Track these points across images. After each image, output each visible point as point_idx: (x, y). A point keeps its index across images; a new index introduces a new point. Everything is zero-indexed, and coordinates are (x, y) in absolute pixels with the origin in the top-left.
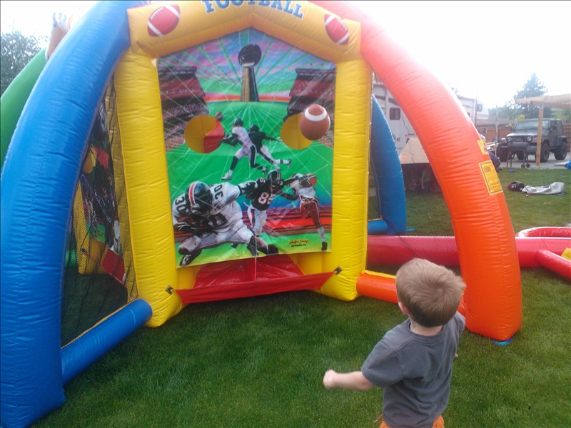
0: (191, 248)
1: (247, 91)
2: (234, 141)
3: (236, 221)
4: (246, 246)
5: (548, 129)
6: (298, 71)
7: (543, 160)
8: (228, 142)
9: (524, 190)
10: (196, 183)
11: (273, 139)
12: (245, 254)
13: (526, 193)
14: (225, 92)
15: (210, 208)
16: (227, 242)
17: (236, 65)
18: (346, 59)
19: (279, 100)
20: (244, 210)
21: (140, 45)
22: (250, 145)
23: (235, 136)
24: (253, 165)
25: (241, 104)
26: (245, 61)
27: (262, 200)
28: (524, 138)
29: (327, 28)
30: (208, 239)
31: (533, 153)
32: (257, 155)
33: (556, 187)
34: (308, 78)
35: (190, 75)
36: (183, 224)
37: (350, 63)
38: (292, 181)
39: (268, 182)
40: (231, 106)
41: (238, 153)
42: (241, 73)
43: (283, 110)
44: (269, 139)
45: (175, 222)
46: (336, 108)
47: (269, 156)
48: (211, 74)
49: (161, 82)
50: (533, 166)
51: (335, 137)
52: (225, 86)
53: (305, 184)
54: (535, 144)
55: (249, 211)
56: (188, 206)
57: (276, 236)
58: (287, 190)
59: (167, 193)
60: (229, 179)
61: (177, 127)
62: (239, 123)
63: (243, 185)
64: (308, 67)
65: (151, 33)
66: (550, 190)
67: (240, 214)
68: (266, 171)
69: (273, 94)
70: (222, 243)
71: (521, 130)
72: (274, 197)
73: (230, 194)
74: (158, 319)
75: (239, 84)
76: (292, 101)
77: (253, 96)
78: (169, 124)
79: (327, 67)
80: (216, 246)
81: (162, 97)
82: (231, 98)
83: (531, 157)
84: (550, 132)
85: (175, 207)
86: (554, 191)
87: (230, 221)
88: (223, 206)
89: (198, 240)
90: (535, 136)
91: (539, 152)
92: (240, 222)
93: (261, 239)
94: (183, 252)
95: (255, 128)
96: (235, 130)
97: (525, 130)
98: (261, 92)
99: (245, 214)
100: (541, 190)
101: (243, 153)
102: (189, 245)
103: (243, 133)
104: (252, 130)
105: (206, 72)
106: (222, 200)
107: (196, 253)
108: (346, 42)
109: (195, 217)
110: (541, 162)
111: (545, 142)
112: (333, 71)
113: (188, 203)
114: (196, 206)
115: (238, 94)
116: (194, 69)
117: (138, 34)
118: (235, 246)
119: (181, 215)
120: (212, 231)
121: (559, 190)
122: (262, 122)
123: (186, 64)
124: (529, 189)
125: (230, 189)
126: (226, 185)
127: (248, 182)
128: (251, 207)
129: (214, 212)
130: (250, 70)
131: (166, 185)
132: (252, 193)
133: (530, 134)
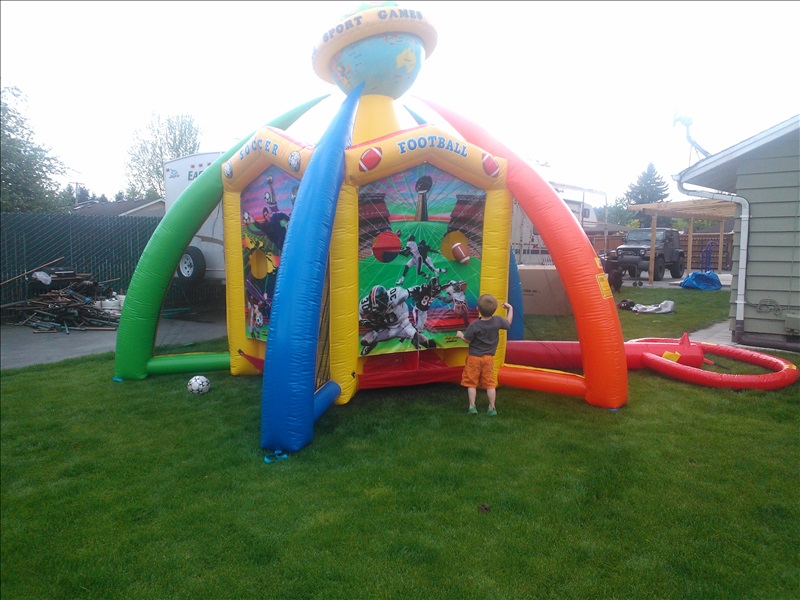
0: (370, 341)
1: (420, 214)
2: (407, 253)
3: (404, 319)
4: (410, 341)
5: (663, 241)
6: (458, 196)
7: (657, 278)
8: (403, 253)
9: (634, 309)
10: (377, 287)
11: (435, 252)
12: (410, 348)
13: (636, 311)
14: (404, 214)
15: (386, 308)
16: (396, 337)
17: (414, 192)
18: (495, 188)
19: (442, 220)
20: (410, 310)
21: (351, 178)
22: (419, 255)
23: (408, 248)
24: (420, 273)
25: (415, 223)
26: (421, 189)
27: (424, 303)
28: (636, 251)
29: (484, 164)
30: (383, 334)
31: (646, 269)
32: (423, 264)
33: (666, 306)
34: (465, 203)
35: (380, 200)
36: (366, 320)
37: (497, 192)
38: (448, 286)
39: (429, 287)
40: (408, 225)
41: (409, 263)
42: (417, 199)
43: (444, 227)
44: (432, 251)
45: (360, 318)
46: (485, 227)
47: (432, 266)
48: (395, 200)
49: (359, 205)
50: (646, 284)
51: (483, 251)
52: (405, 209)
53: (457, 289)
54: (648, 259)
55: (414, 311)
56: (370, 305)
57: (434, 333)
58: (443, 294)
59: (357, 294)
60: (401, 284)
61: (368, 241)
62: (412, 239)
63: (411, 289)
64: (465, 193)
65: (361, 169)
66: (660, 309)
67: (407, 314)
68: (428, 278)
69: (438, 215)
70: (393, 337)
71: (633, 242)
72: (433, 300)
73: (401, 297)
74: (345, 398)
75: (415, 207)
76: (452, 221)
77: (424, 217)
78: (362, 239)
79: (479, 194)
80: (388, 339)
81: (360, 217)
82: (408, 218)
83: (644, 274)
84: (666, 245)
85: (361, 306)
86: (664, 310)
87: (400, 319)
88: (395, 306)
89: (376, 334)
90: (649, 249)
91: (652, 268)
92: (407, 320)
93: (423, 335)
94: (364, 343)
95: (423, 242)
96: (409, 244)
97: (638, 242)
98: (430, 214)
99: (411, 313)
100: (651, 308)
101: (413, 262)
102: (368, 338)
103: (414, 246)
104: (421, 244)
105: (392, 197)
106: (395, 301)
107: (373, 345)
108: (497, 175)
109: (375, 314)
110: (655, 280)
111: (659, 257)
112: (484, 198)
113: (371, 303)
114: (376, 305)
115: (414, 215)
116: (383, 196)
117: (352, 170)
118: (402, 341)
119: (365, 313)
120: (386, 327)
121: (669, 309)
122: (428, 237)
123: (378, 191)
124: (639, 307)
125: (401, 292)
126: (399, 288)
127: (415, 287)
128: (415, 308)
129: (389, 311)
130: (424, 196)
131: (357, 288)
132: (416, 296)
133: (643, 247)
